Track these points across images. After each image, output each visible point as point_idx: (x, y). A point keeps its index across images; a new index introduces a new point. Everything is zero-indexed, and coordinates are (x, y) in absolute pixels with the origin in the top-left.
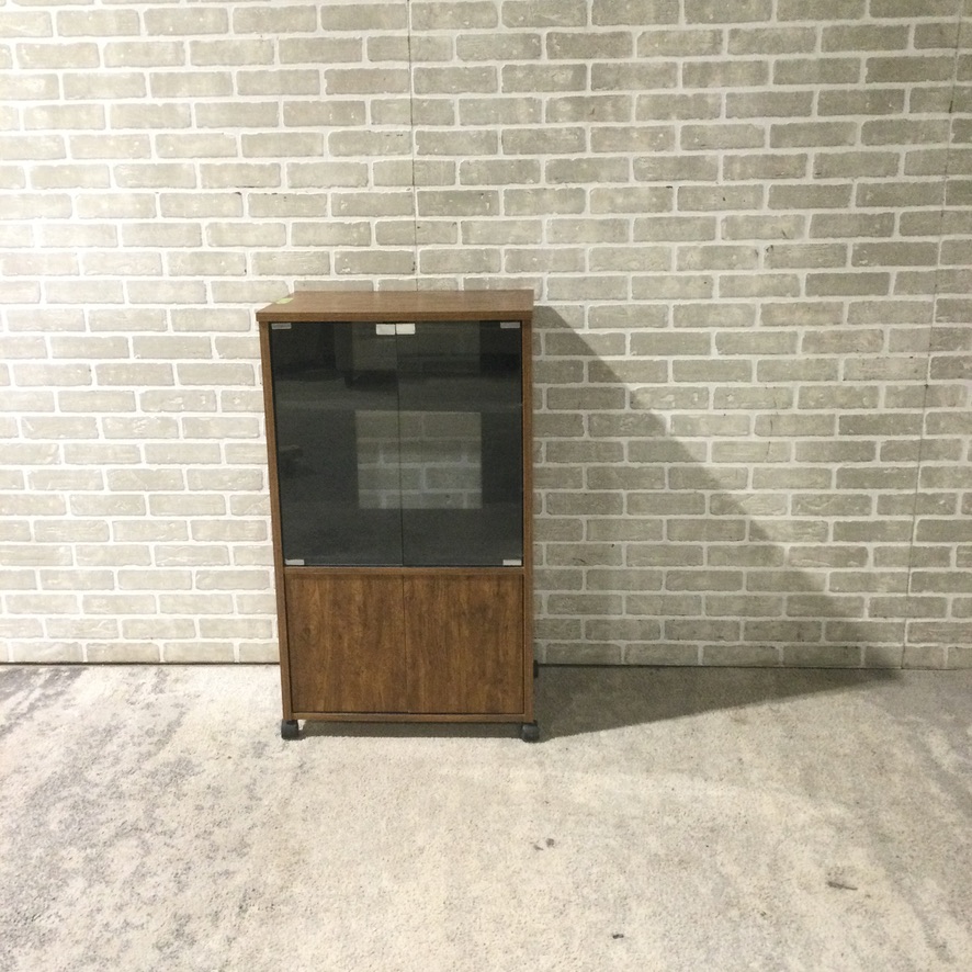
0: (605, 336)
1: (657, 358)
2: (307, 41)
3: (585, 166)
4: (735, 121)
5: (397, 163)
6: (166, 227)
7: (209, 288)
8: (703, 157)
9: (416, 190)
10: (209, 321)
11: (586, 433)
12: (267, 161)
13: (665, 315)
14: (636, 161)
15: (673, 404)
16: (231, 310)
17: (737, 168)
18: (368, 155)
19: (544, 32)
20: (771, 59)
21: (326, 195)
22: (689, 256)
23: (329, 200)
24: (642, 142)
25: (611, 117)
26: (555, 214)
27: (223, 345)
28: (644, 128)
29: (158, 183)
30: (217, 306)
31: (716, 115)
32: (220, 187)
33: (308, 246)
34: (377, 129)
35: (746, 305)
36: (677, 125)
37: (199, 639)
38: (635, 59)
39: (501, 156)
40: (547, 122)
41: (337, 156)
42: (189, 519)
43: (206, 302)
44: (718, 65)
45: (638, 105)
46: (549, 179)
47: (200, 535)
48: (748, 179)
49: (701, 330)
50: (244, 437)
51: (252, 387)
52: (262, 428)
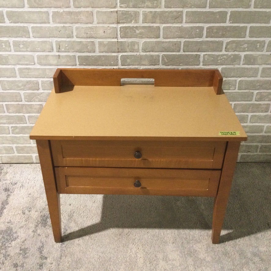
0: (216, 13)
1: (242, 25)
11: (201, 64)
15: (247, 50)
37: (16, 154)
42: (4, 104)
47: (10, 111)
49: (268, 10)
50: (27, 65)
51: (29, 39)
52: (36, 60)
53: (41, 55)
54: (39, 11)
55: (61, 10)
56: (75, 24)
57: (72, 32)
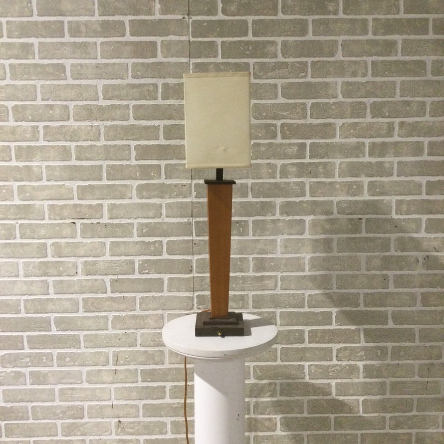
0: (318, 313)
1: (353, 327)
2: (123, 127)
3: (305, 205)
4: (402, 178)
5: (182, 203)
6: (22, 245)
7: (51, 284)
8: (383, 200)
9: (194, 220)
10: (50, 306)
11: (307, 377)
12: (95, 202)
13: (358, 299)
14: (338, 203)
15: (365, 358)
16: (65, 299)
17: (404, 207)
18: (162, 198)
19: (279, 123)
20: (426, 140)
21: (133, 223)
22: (374, 261)
23: (136, 226)
24: (342, 191)
25: (323, 175)
26: (285, 235)
27: (59, 322)
28: (343, 182)
29: (18, 217)
30: (56, 296)
31: (392, 175)
32: (61, 219)
33: (120, 256)
34: (169, 182)
35: (412, 293)
36: (365, 180)
38: (337, 140)
39: (250, 199)
40: (281, 178)
41: (141, 199)
42: (32, 439)
43: (48, 294)
44: (391, 143)
45: (340, 168)
46: (282, 214)
48: (411, 214)
49: (383, 309)
50: (71, 383)
51: (79, 349)
52: (84, 377)
53: (92, 370)
54: (96, 316)
55: (124, 314)
56: (140, 330)
57: (136, 340)
